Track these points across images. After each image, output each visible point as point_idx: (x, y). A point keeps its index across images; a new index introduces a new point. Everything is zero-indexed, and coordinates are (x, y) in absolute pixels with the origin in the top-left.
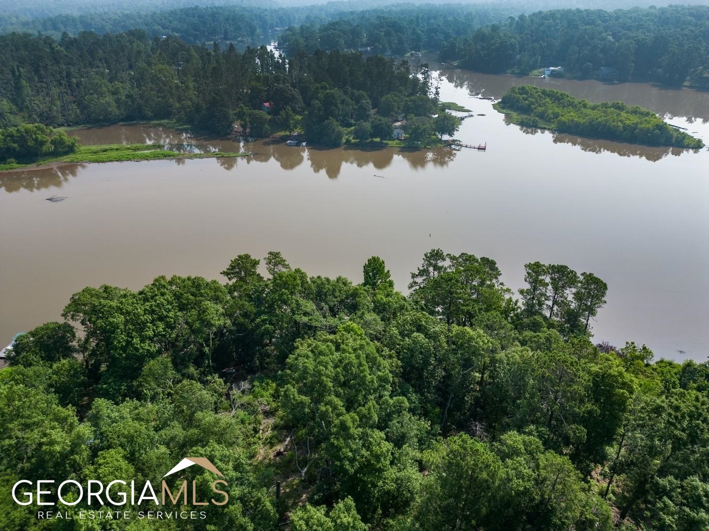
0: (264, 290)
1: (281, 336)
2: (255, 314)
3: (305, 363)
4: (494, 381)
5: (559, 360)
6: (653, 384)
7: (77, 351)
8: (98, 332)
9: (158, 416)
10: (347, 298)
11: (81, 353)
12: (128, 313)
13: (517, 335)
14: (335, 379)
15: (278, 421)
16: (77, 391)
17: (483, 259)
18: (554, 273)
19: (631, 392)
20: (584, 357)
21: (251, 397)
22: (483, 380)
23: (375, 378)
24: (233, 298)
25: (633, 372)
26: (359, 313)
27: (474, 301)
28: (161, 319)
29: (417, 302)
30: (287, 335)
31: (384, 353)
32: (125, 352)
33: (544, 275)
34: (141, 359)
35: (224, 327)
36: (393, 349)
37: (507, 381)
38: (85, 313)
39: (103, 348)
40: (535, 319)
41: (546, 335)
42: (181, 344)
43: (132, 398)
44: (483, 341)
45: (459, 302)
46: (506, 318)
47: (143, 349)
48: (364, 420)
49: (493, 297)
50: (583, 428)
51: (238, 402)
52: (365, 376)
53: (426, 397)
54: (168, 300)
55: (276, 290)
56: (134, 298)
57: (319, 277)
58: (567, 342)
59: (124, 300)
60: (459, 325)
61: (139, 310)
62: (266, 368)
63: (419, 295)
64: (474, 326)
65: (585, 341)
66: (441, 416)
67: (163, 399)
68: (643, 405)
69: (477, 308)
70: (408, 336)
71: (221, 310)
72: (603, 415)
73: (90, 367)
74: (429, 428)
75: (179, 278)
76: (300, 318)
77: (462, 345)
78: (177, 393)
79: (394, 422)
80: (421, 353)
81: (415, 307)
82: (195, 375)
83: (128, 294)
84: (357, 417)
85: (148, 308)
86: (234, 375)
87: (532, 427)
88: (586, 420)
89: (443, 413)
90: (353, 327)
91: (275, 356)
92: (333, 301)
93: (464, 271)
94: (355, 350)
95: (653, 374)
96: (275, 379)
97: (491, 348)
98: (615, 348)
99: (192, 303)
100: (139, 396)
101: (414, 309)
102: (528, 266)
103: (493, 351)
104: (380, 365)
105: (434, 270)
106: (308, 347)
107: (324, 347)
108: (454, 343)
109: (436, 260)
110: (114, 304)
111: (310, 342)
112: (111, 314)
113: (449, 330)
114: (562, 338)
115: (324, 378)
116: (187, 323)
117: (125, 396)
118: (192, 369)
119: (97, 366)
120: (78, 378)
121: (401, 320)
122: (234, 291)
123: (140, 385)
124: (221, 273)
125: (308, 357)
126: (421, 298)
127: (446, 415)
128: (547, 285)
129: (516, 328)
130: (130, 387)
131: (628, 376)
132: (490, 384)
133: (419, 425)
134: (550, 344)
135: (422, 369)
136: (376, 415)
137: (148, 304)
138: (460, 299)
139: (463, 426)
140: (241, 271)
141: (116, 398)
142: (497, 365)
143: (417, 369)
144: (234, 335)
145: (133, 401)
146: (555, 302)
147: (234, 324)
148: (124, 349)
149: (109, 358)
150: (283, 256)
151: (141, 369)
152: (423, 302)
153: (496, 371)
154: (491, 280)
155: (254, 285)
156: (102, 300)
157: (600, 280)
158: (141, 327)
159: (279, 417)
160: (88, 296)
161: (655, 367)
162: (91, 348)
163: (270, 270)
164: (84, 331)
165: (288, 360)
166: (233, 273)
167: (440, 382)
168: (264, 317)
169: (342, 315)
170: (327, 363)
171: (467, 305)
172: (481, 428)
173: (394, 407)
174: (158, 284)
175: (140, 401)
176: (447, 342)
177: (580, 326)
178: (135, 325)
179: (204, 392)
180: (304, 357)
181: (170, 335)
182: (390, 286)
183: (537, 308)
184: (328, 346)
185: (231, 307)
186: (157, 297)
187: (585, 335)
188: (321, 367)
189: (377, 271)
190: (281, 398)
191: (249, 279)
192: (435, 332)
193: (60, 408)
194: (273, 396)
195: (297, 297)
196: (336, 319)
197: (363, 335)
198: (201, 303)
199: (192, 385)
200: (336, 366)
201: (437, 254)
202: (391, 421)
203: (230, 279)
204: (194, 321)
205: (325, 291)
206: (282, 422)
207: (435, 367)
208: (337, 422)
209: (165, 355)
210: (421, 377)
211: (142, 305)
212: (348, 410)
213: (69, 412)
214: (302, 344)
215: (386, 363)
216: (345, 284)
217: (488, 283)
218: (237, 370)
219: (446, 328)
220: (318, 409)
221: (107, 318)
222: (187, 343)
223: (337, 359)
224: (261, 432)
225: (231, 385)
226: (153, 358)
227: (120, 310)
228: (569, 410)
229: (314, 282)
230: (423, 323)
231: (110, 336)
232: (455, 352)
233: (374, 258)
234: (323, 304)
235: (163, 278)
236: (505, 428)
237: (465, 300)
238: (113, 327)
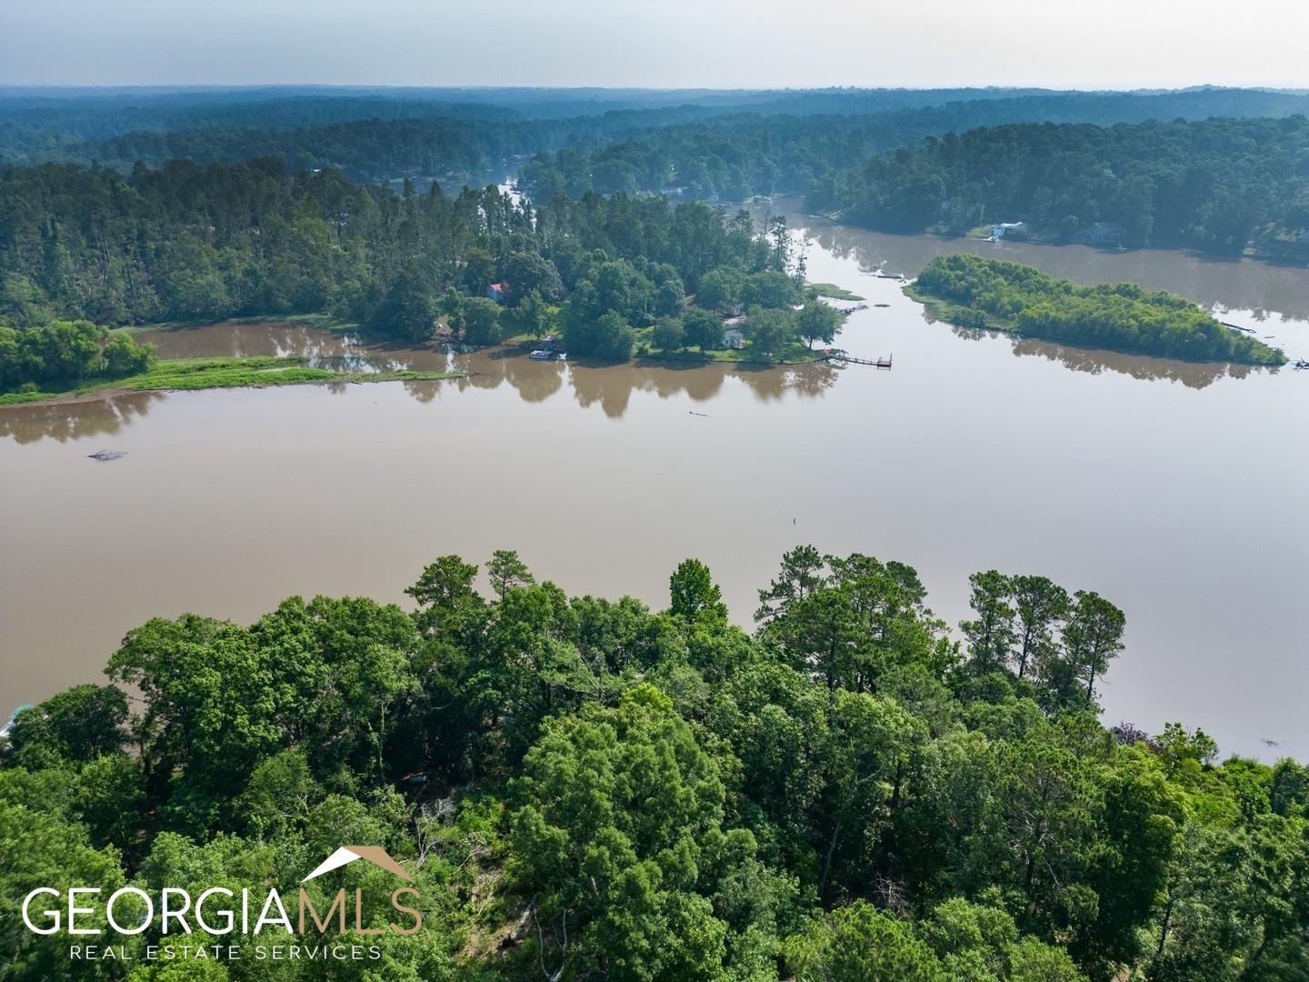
0: (484, 623)
1: (515, 710)
2: (467, 669)
3: (560, 762)
4: (918, 799)
5: (1040, 757)
6: (1220, 805)
7: (128, 740)
8: (171, 703)
9: (276, 868)
10: (640, 638)
11: (136, 744)
12: (229, 667)
13: (960, 709)
14: (617, 795)
15: (507, 876)
16: (125, 818)
17: (891, 565)
18: (1024, 591)
19: (1180, 821)
20: (1089, 752)
21: (456, 829)
22: (899, 797)
23: (692, 791)
24: (426, 638)
25: (1182, 781)
26: (662, 667)
27: (878, 643)
28: (291, 677)
29: (770, 646)
30: (525, 710)
31: (709, 744)
32: (219, 741)
33: (1006, 595)
34: (251, 755)
35: (409, 694)
36: (726, 736)
37: (943, 798)
38: (148, 667)
39: (178, 734)
40: (992, 680)
41: (1014, 708)
42: (327, 727)
43: (228, 832)
44: (896, 721)
45: (850, 646)
46: (938, 678)
47: (254, 736)
48: (672, 875)
49: (913, 636)
50: (1091, 891)
51: (432, 840)
52: (673, 788)
53: (791, 831)
54: (305, 642)
55: (508, 623)
56: (241, 638)
57: (587, 599)
58: (1055, 722)
59: (222, 642)
60: (850, 689)
61: (250, 662)
62: (485, 774)
63: (775, 633)
64: (878, 693)
65: (1088, 721)
66: (820, 868)
67: (287, 834)
68: (1203, 844)
69: (883, 658)
70: (755, 710)
71: (404, 662)
72: (1128, 864)
73: (152, 771)
74: (797, 892)
75: (328, 601)
76: (552, 675)
77: (856, 727)
78: (315, 822)
79: (731, 878)
80: (780, 743)
81: (766, 654)
82: (351, 787)
83: (231, 632)
84: (658, 870)
85: (266, 657)
86: (425, 786)
87: (995, 890)
88: (1097, 875)
89: (823, 862)
90: (650, 694)
91: (502, 749)
92: (614, 644)
93: (858, 587)
94: (654, 737)
95: (1218, 785)
96: (501, 794)
97: (911, 735)
98: (1145, 735)
99: (350, 647)
100: (243, 829)
101: (765, 659)
102: (977, 578)
103: (915, 740)
104: (701, 767)
105: (802, 585)
106: (566, 732)
107: (595, 731)
108: (841, 724)
109: (805, 566)
110: (204, 649)
111: (569, 722)
112: (198, 670)
113: (832, 699)
114: (1044, 716)
115: (596, 793)
116: (339, 686)
117: (215, 827)
118: (345, 776)
119: (166, 768)
120: (129, 793)
121: (742, 680)
122: (429, 624)
123: (246, 807)
124: (406, 592)
125: (564, 751)
126: (779, 638)
127: (828, 866)
128: (1013, 613)
129: (957, 696)
130: (225, 811)
131: (1173, 790)
132: (911, 803)
133: (777, 885)
134: (1023, 727)
135: (783, 776)
136: (695, 866)
137: (267, 649)
138: (851, 639)
139: (862, 888)
140: (442, 587)
141: (198, 833)
142: (924, 767)
143: (773, 774)
144: (427, 710)
145: (230, 838)
146: (1028, 647)
147: (426, 688)
148: (217, 736)
149: (189, 753)
150: (522, 558)
151: (247, 775)
152: (783, 646)
153: (923, 779)
154: (908, 605)
155: (467, 614)
156: (181, 643)
157: (1110, 604)
158: (251, 694)
159: (508, 870)
160: (157, 636)
161: (1221, 772)
162: (157, 735)
163: (496, 585)
164: (145, 701)
165: (527, 757)
166: (427, 592)
167: (816, 799)
168: (483, 674)
169: (630, 670)
170: (601, 763)
171: (865, 652)
172: (896, 892)
173: (730, 850)
174: (288, 612)
175: (243, 838)
176: (829, 723)
177: (1077, 692)
178: (240, 690)
179: (368, 819)
180: (558, 751)
181: (306, 708)
182: (719, 615)
183: (996, 657)
184: (603, 730)
185: (423, 654)
186: (285, 637)
187: (1087, 709)
188: (590, 770)
189: (696, 587)
190: (512, 831)
191: (457, 603)
192: (805, 704)
193: (91, 851)
194: (498, 827)
195: (547, 636)
196: (619, 679)
197: (670, 709)
198: (365, 648)
199: (344, 805)
200: (618, 770)
201: (806, 554)
202: (724, 876)
203: (421, 602)
204: (352, 683)
205: (598, 623)
206: (514, 880)
207: (806, 771)
208: (620, 878)
209: (295, 749)
210: (780, 790)
211: (255, 651)
212: (641, 856)
213: (109, 858)
214: (554, 727)
215: (713, 763)
216: (635, 611)
217: (903, 609)
218: (430, 777)
219: (827, 695)
220: (583, 854)
221: (189, 677)
222: (338, 724)
223: (620, 757)
224: (474, 899)
225: (419, 806)
226: (272, 754)
227: (213, 661)
228: (1064, 856)
229: (577, 608)
230: (783, 685)
231: (193, 711)
232: (843, 742)
233: (689, 562)
234: (594, 649)
235: (297, 600)
236: (943, 892)
237: (860, 643)
238: (198, 694)
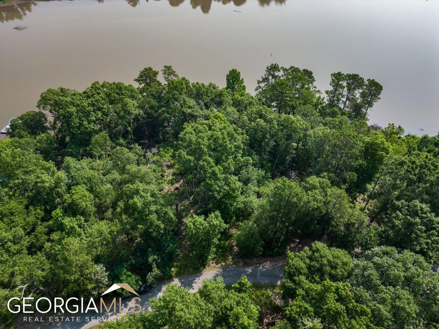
0: (162, 91)
1: (175, 121)
2: (158, 107)
3: (190, 137)
4: (305, 148)
5: (346, 134)
6: (401, 149)
7: (50, 129)
8: (61, 117)
9: (104, 167)
10: (216, 97)
11: (52, 130)
12: (78, 105)
13: (322, 120)
14: (209, 147)
15: (176, 171)
16: (53, 153)
17: (304, 70)
18: (349, 79)
19: (387, 154)
20: (362, 133)
21: (159, 157)
22: (298, 147)
23: (233, 146)
24: (143, 97)
25: (390, 142)
26: (223, 107)
27: (297, 98)
28: (99, 109)
29: (260, 100)
30: (178, 121)
31: (238, 132)
32: (79, 130)
33: (343, 81)
34: (90, 134)
35: (139, 115)
36: (244, 129)
37: (313, 147)
38: (51, 105)
39: (65, 127)
40: (334, 110)
41: (339, 119)
42: (114, 125)
43: (87, 157)
44: (300, 124)
45: (287, 99)
46: (316, 109)
47: (90, 128)
48: (226, 170)
49: (309, 96)
50: (355, 174)
51: (151, 160)
52: (227, 145)
53: (264, 157)
54: (102, 97)
55: (170, 92)
56: (80, 96)
57: (197, 83)
58: (352, 123)
59: (74, 97)
60: (286, 113)
61: (85, 104)
62: (167, 141)
63: (262, 95)
64: (295, 115)
65: (364, 123)
66: (272, 168)
67: (106, 158)
68: (393, 161)
69: (298, 103)
70: (254, 121)
71: (136, 104)
72: (368, 167)
73: (59, 139)
74: (264, 175)
75: (108, 83)
76: (186, 110)
77: (287, 126)
78: (114, 155)
79: (244, 171)
80: (261, 131)
81: (259, 103)
82: (124, 144)
83: (77, 93)
84: (222, 168)
85: (90, 102)
86: (147, 145)
87: (325, 174)
88: (358, 170)
89: (272, 166)
90: (219, 116)
91: (171, 133)
92: (207, 100)
93: (292, 78)
94: (221, 130)
95: (402, 143)
96: (172, 146)
97: (304, 128)
98: (381, 127)
99: (117, 99)
100: (92, 156)
101: (258, 104)
102: (333, 75)
103: (306, 130)
104: (236, 139)
105: (272, 78)
106: (192, 128)
107: (201, 128)
108: (282, 125)
109: (274, 71)
110: (68, 99)
111: (193, 125)
112: (68, 106)
113: (279, 117)
114: (349, 122)
115: (202, 146)
116: (116, 112)
117: (83, 156)
118: (121, 141)
119: (64, 138)
120: (53, 145)
121: (250, 111)
122: (144, 92)
123: (91, 150)
124: (134, 80)
125: (192, 134)
126: (263, 97)
127: (274, 168)
128: (344, 87)
129: (321, 115)
130: (85, 151)
131: (387, 144)
132: (302, 149)
133: (258, 173)
134: (342, 125)
135: (262, 141)
136: (233, 167)
137: (90, 100)
138: (288, 97)
139: (283, 173)
140: (147, 79)
141: (78, 157)
142: (308, 138)
143: (258, 141)
144: (146, 120)
145: (88, 159)
146: (348, 99)
147: (145, 113)
148: (79, 128)
149: (70, 133)
150: (174, 69)
151: (90, 140)
152: (264, 100)
153: (306, 142)
154: (308, 85)
155: (156, 88)
156: (60, 97)
157: (378, 84)
158: (87, 115)
159: (176, 169)
160: (52, 95)
161: (404, 139)
162: (58, 127)
163: (165, 78)
164: (52, 116)
165: (180, 135)
166: (142, 80)
167: (272, 148)
168: (163, 109)
169: (212, 108)
170: (203, 137)
171: (292, 101)
172: (295, 174)
173: (244, 163)
174: (95, 87)
175: (92, 159)
176: (278, 125)
177: (361, 114)
178: (83, 113)
179: (130, 154)
180: (189, 133)
181: (106, 119)
182: (243, 89)
183: (336, 102)
184: (204, 127)
185: (142, 102)
186: (95, 96)
187: (364, 119)
188: (200, 139)
189: (236, 79)
190: (176, 157)
191: (152, 84)
192: (270, 119)
193: (45, 162)
194: (172, 157)
195: (184, 96)
196: (209, 111)
197: (226, 121)
198: (123, 99)
199: (122, 150)
200: (209, 140)
201: (274, 67)
202: (242, 170)
203: (140, 84)
204: (120, 111)
205: (201, 92)
206: (178, 172)
207: (269, 140)
208: (210, 171)
209: (104, 132)
210: (260, 145)
211: (86, 100)
212: (216, 165)
213: (51, 164)
214: (188, 126)
215: (239, 137)
216: (214, 88)
217: (307, 86)
218: (149, 142)
219: (278, 116)
220: (199, 164)
221: (65, 109)
222: (117, 125)
223: (210, 135)
224: (166, 177)
225: (146, 150)
226: (97, 134)
227: (72, 103)
228: (348, 164)
229: (194, 87)
230: (264, 112)
231: (68, 120)
232: (282, 130)
233: (233, 70)
234: (200, 101)
235: (97, 83)
236: (309, 174)
237: (291, 98)
238: (69, 114)
